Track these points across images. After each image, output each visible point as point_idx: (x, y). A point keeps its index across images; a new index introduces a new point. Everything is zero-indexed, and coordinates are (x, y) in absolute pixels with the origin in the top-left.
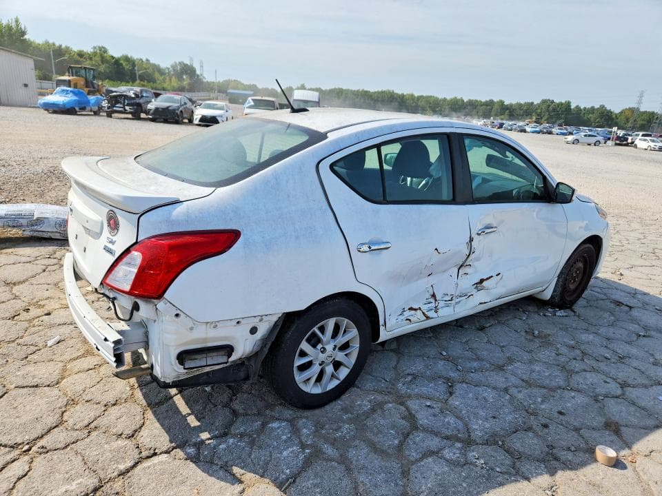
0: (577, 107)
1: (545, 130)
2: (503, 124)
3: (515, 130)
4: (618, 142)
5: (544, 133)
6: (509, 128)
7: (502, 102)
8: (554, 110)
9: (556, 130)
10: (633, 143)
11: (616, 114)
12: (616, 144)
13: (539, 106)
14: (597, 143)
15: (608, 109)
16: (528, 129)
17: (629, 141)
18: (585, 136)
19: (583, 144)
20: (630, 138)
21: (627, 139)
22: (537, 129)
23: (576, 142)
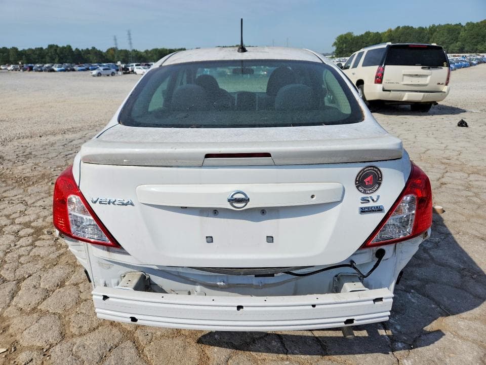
0: (77, 49)
1: (69, 69)
2: (33, 67)
3: (45, 70)
4: (124, 72)
5: (69, 71)
6: (39, 69)
7: (15, 49)
8: (62, 53)
9: (76, 67)
10: (133, 71)
11: (105, 53)
12: (124, 73)
13: (48, 51)
14: (113, 74)
15: (98, 49)
16: (56, 69)
17: (130, 70)
18: (104, 69)
19: (104, 75)
20: (130, 68)
21: (128, 69)
22: (63, 68)
23: (99, 75)
